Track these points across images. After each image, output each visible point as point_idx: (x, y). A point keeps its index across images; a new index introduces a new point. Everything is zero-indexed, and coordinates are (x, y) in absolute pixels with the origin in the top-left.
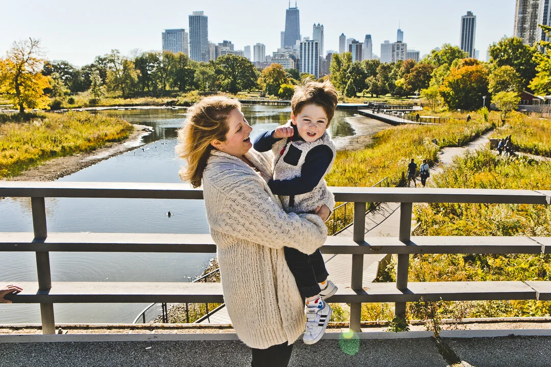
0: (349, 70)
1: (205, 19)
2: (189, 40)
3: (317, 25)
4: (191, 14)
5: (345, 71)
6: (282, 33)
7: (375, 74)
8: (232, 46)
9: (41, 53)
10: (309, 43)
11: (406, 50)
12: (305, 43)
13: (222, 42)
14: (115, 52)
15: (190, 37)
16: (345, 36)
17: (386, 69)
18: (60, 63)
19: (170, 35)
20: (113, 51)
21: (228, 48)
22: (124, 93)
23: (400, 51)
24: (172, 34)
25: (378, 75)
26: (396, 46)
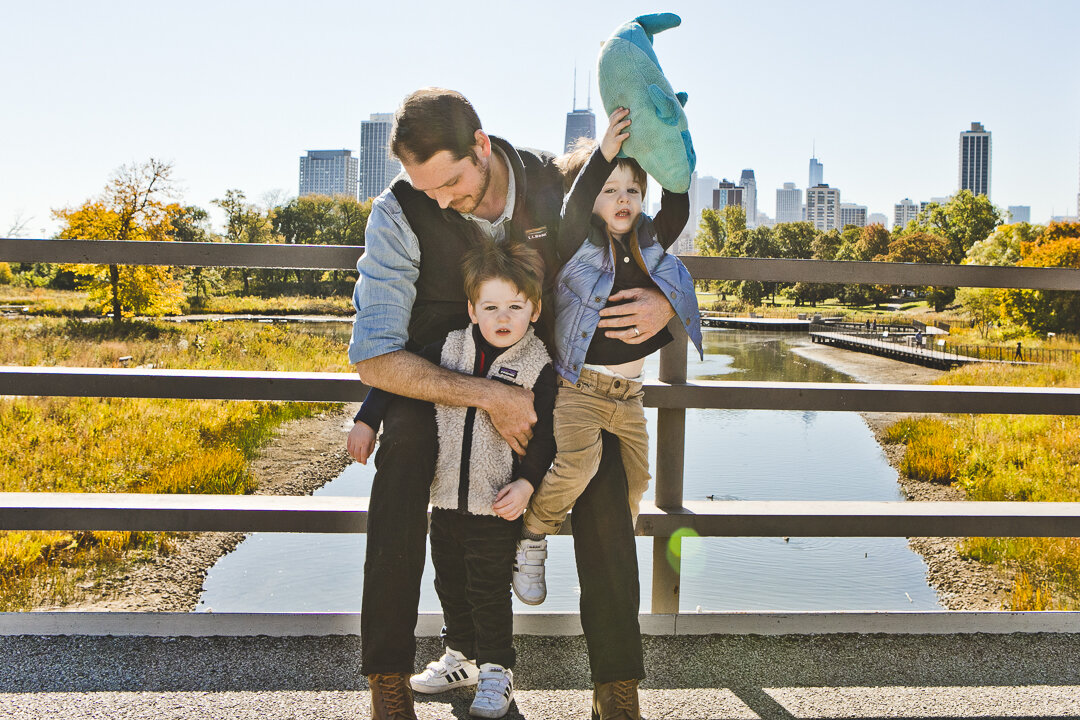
0: (746, 244)
2: (359, 174)
4: (367, 119)
5: (737, 247)
7: (807, 255)
11: (839, 204)
14: (235, 196)
15: (361, 168)
20: (230, 193)
23: (825, 205)
24: (322, 159)
26: (816, 195)
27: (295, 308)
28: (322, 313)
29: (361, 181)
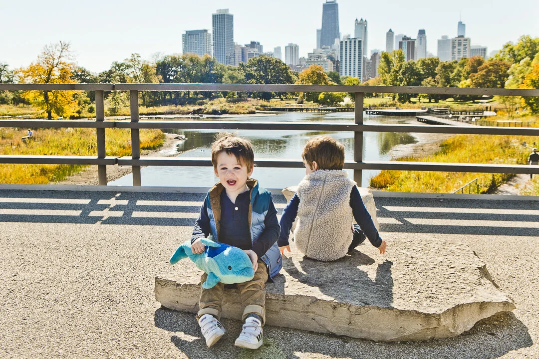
0: (401, 70)
1: (231, 17)
2: (212, 42)
3: (359, 20)
4: (215, 13)
5: (397, 72)
6: (318, 31)
7: (434, 75)
8: (261, 48)
9: (71, 57)
10: (350, 42)
11: (470, 46)
12: (346, 42)
13: (250, 43)
14: (136, 56)
15: (213, 38)
16: (393, 33)
17: (448, 68)
18: (77, 70)
19: (190, 37)
20: (133, 55)
21: (256, 50)
22: (144, 101)
23: (462, 48)
24: (193, 35)
25: (438, 76)
26: (457, 42)
27: (161, 111)
28: (174, 114)
29: (213, 45)
